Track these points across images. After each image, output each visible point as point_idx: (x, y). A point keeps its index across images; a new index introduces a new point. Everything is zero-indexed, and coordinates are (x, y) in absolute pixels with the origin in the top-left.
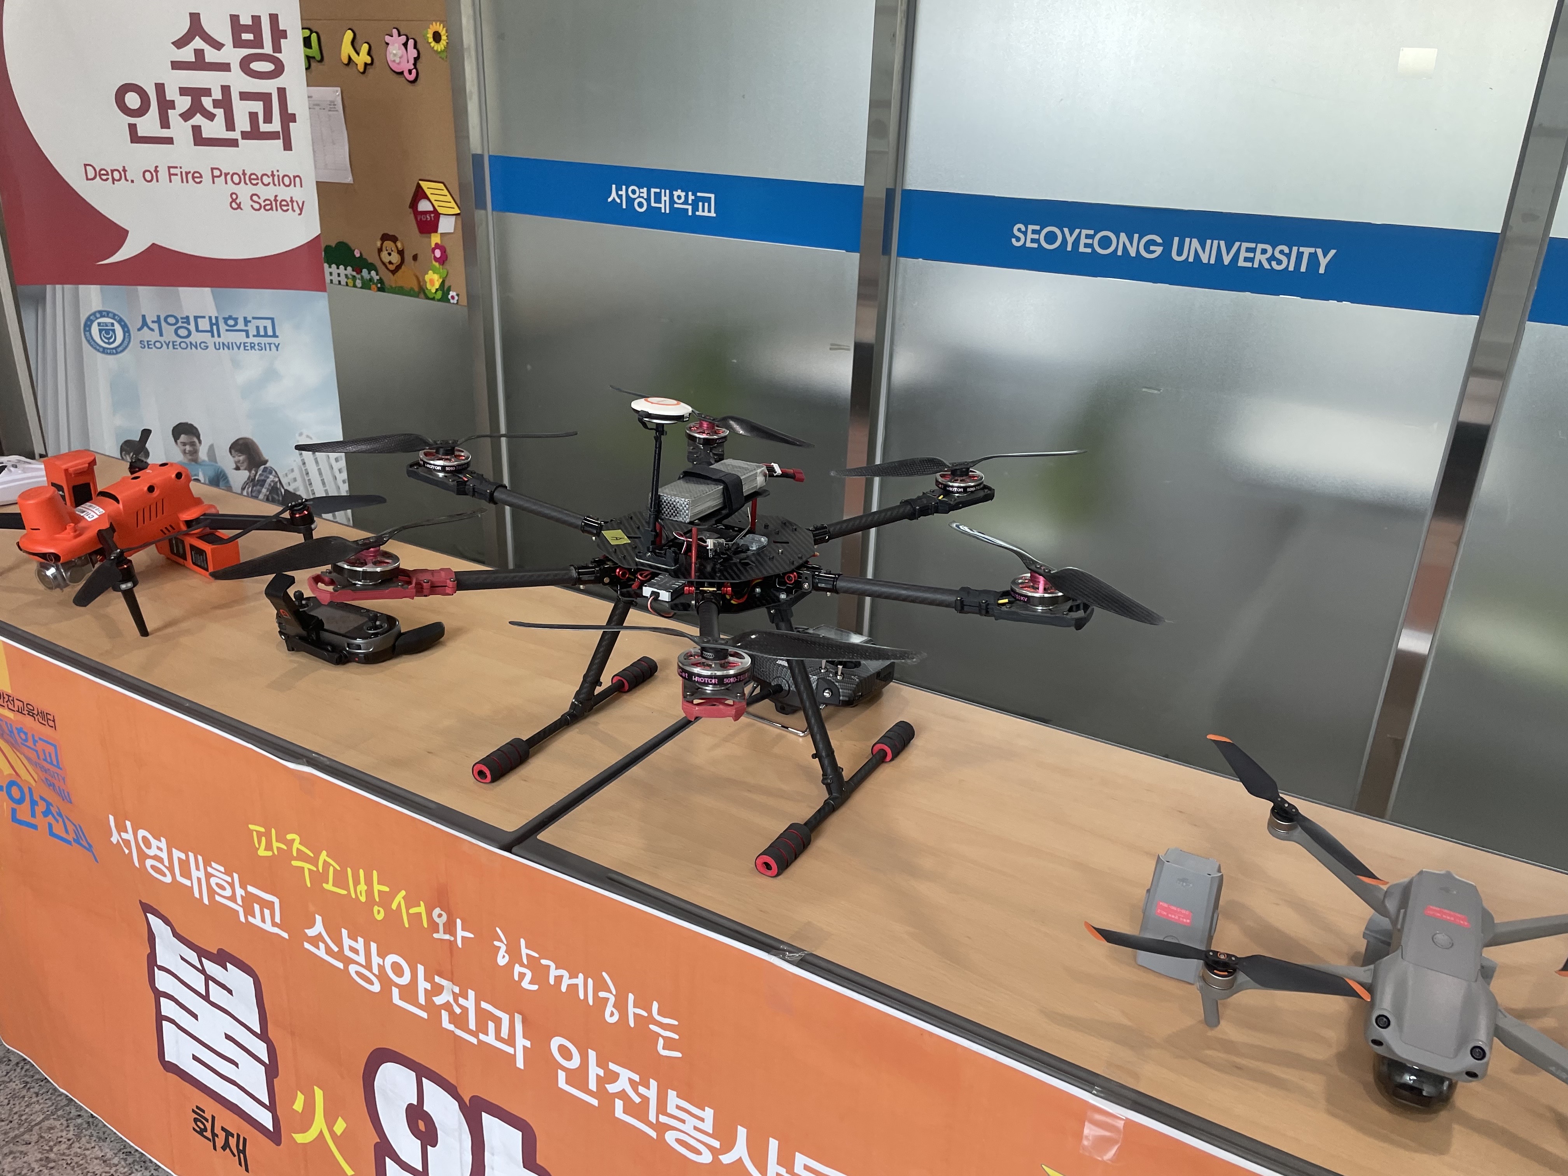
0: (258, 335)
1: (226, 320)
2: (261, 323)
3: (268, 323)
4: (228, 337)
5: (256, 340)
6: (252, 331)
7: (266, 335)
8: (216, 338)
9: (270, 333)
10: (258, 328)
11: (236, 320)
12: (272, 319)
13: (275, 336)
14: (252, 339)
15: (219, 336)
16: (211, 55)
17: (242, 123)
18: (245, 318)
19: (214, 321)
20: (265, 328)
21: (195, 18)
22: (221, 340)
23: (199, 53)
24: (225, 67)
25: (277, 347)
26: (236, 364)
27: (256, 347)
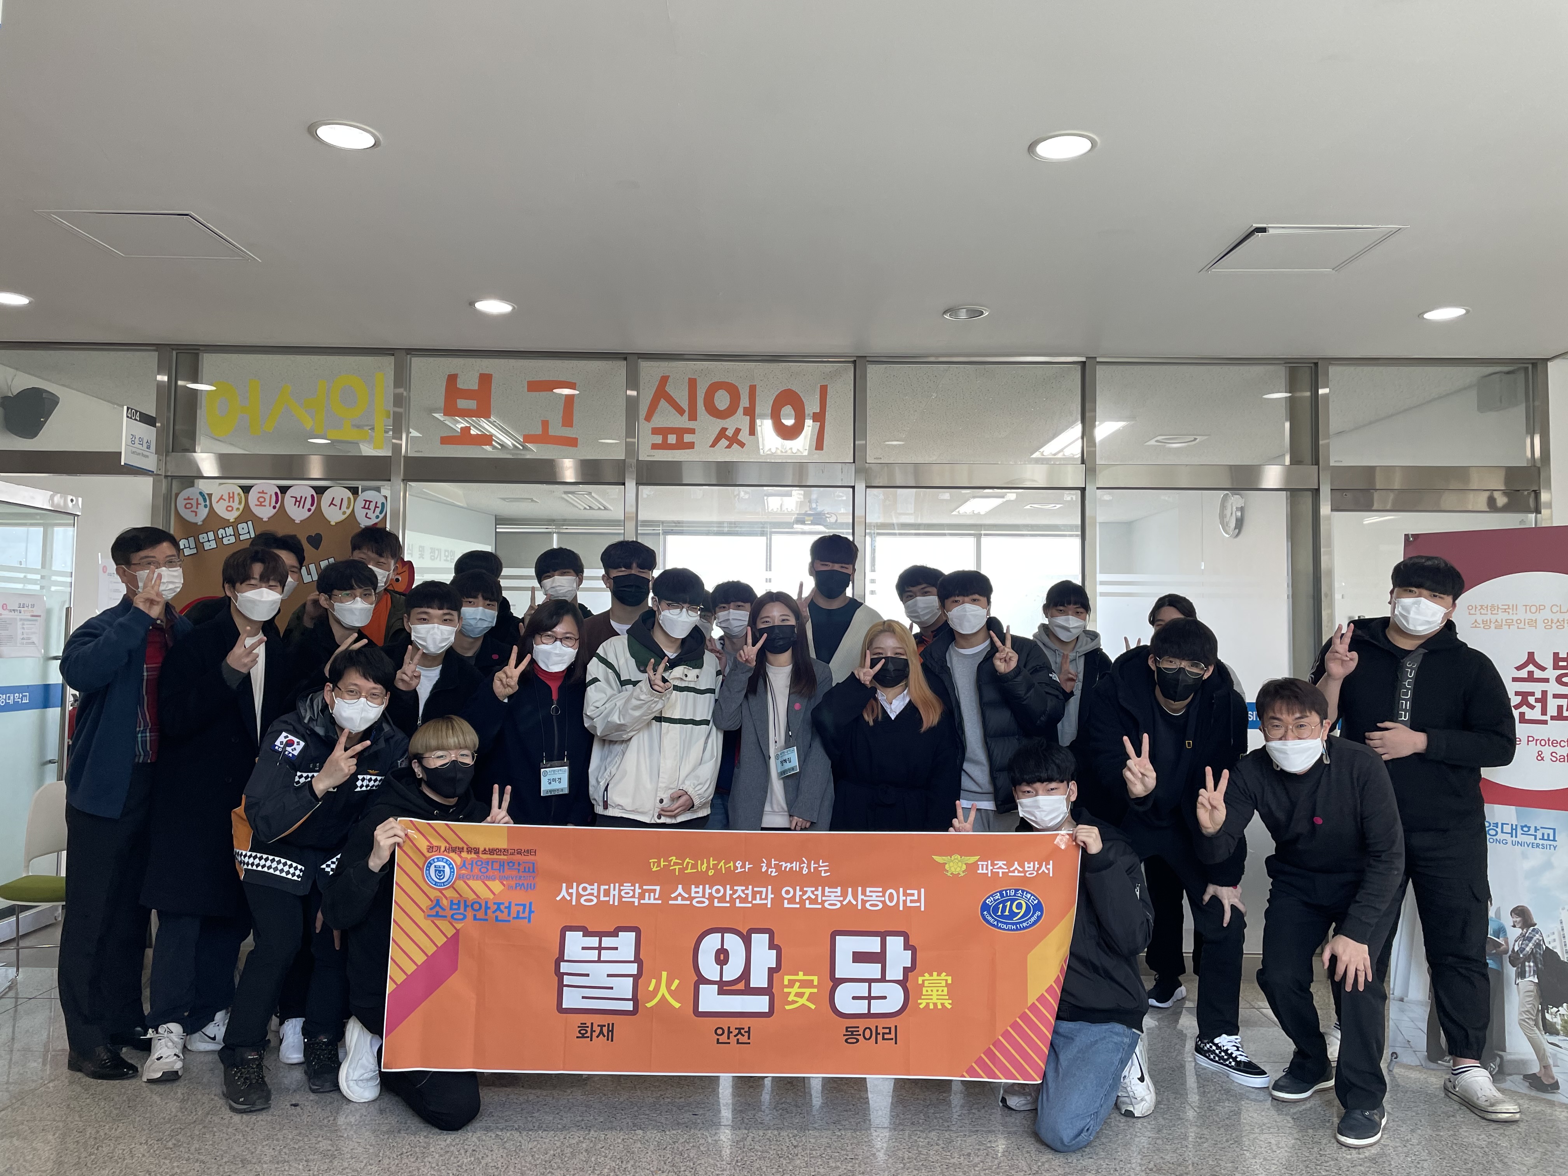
0: (1543, 839)
1: (1522, 827)
2: (1546, 831)
3: (1551, 832)
4: (1521, 838)
5: (1541, 842)
6: (1539, 836)
7: (1548, 839)
8: (1514, 839)
9: (1551, 838)
10: (1543, 834)
11: (1529, 828)
12: (1554, 829)
13: (1554, 840)
14: (1538, 841)
15: (1516, 837)
16: (1538, 674)
17: (1552, 710)
18: (1536, 827)
19: (1514, 827)
20: (1548, 835)
21: (1531, 655)
22: (1517, 840)
23: (1531, 673)
24: (1546, 680)
25: (1555, 848)
26: (1524, 856)
27: (1541, 846)
